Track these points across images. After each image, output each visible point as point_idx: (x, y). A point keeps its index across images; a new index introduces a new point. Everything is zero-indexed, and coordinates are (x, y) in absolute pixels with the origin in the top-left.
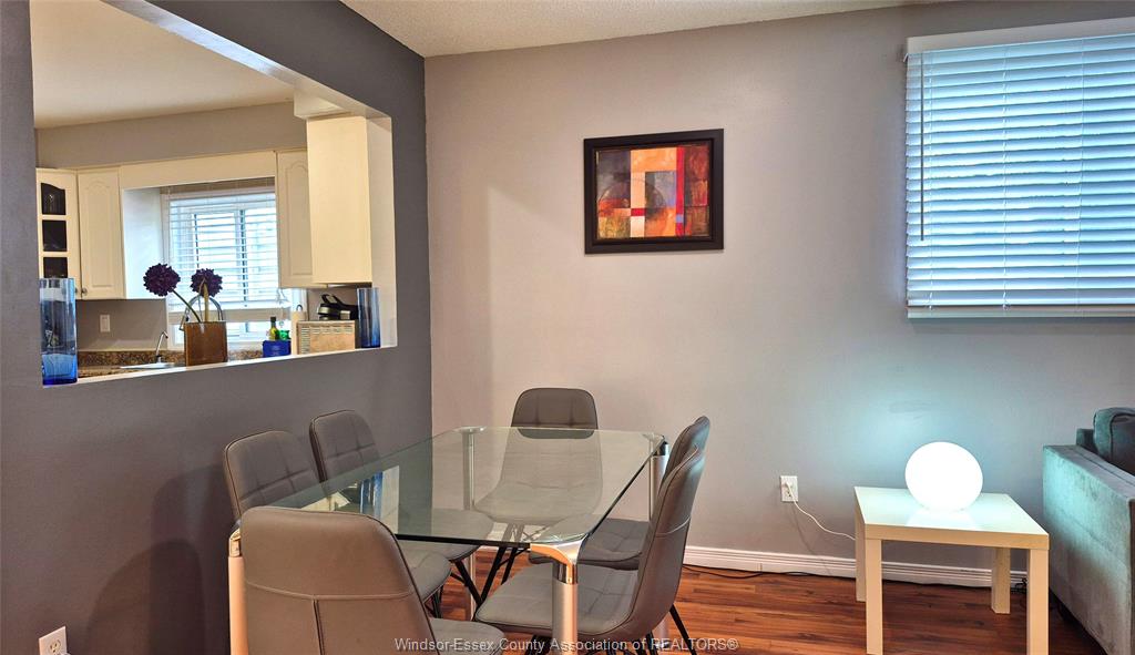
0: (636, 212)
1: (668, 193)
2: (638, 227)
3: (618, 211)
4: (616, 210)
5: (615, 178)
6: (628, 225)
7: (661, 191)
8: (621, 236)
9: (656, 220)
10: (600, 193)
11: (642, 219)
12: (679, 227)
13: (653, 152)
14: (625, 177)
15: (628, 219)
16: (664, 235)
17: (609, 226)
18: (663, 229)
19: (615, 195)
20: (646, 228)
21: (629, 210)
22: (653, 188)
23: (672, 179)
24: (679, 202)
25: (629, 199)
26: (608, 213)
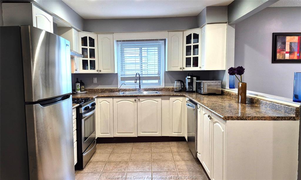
0: (287, 53)
1: (296, 48)
2: (287, 56)
3: (282, 52)
4: (281, 52)
5: (282, 43)
6: (285, 56)
7: (294, 48)
8: (283, 59)
9: (292, 55)
10: (278, 47)
11: (288, 54)
12: (298, 57)
13: (292, 37)
14: (284, 43)
15: (285, 54)
16: (294, 59)
17: (280, 56)
18: (294, 57)
19: (281, 48)
20: (289, 57)
21: (285, 52)
22: (292, 46)
23: (297, 44)
24: (298, 50)
25: (285, 49)
26: (279, 52)
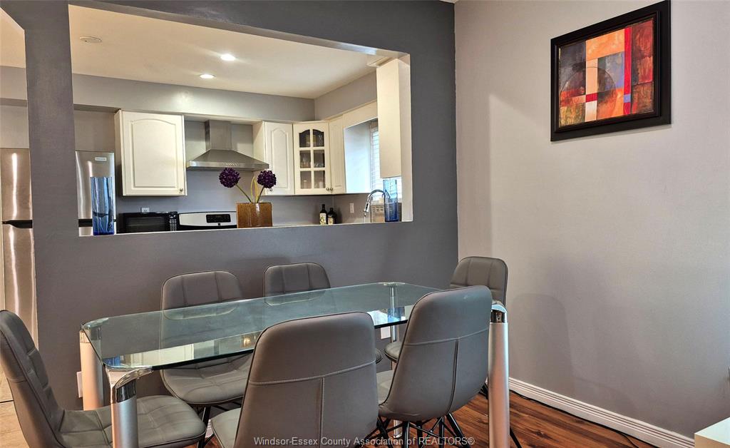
0: (590, 98)
1: (617, 75)
2: (592, 111)
3: (575, 99)
4: (573, 99)
5: (573, 69)
6: (584, 111)
7: (612, 75)
8: (578, 121)
9: (606, 102)
10: (562, 85)
11: (595, 103)
12: (627, 106)
13: (604, 38)
14: (581, 67)
15: (583, 106)
16: (613, 116)
17: (568, 113)
18: (612, 111)
19: (573, 85)
20: (597, 111)
21: (585, 96)
22: (604, 72)
23: (620, 60)
24: (626, 81)
25: (584, 86)
26: (567, 102)
